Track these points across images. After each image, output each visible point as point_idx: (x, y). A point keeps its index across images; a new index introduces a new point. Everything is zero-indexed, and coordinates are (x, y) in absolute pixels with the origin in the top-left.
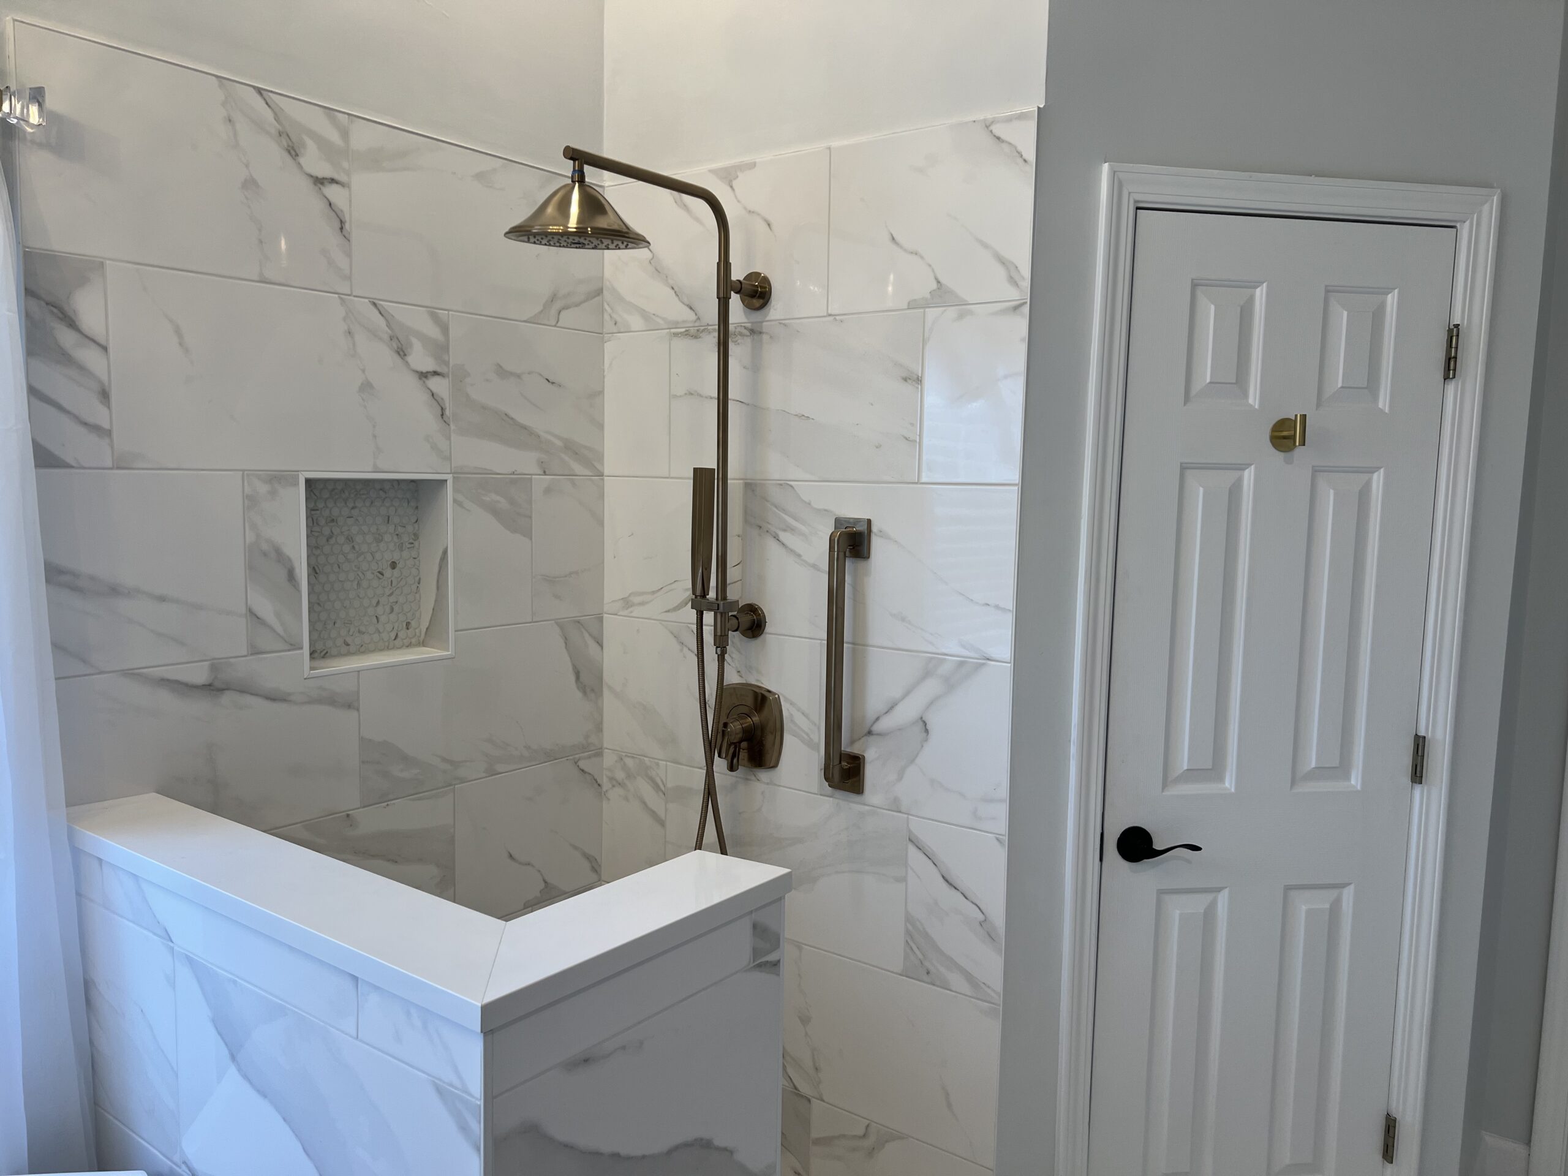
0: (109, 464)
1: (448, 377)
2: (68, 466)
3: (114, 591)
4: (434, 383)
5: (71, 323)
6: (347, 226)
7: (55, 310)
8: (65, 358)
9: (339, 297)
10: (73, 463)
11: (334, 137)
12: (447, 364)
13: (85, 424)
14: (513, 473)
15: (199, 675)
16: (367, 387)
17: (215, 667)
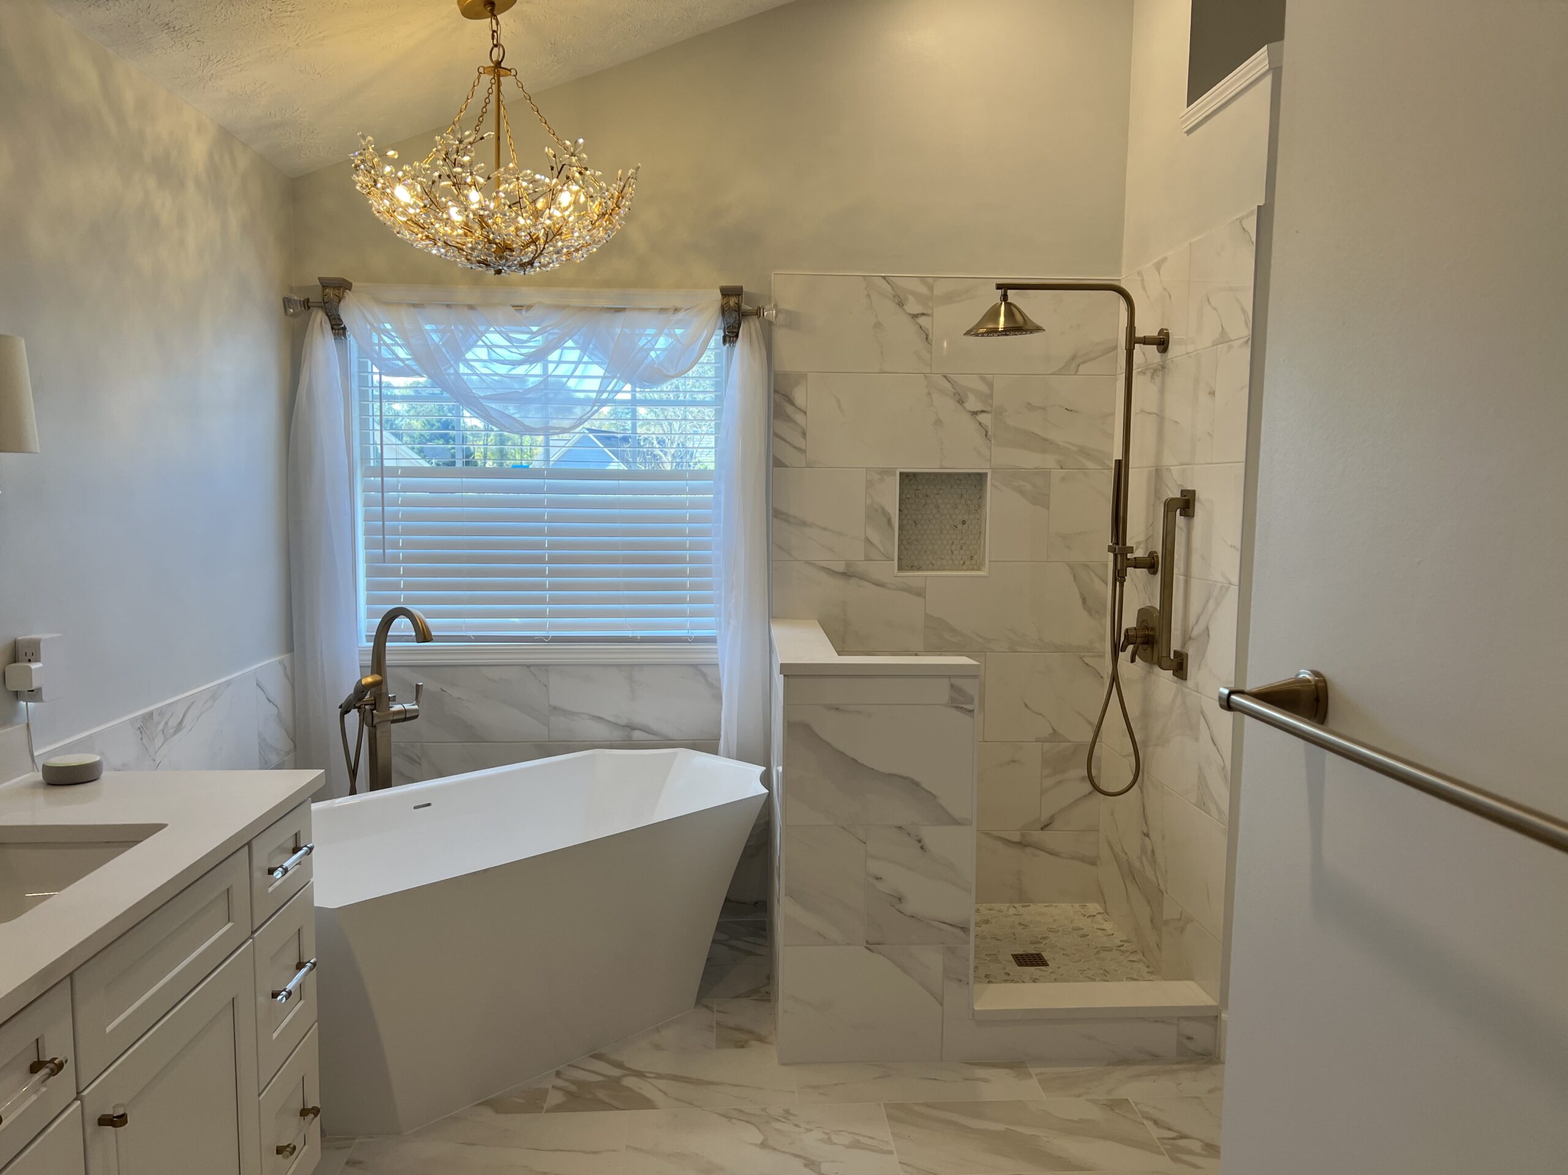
0: (804, 465)
1: (992, 412)
2: (787, 466)
3: (804, 524)
4: (982, 418)
5: (792, 403)
6: (930, 337)
7: (786, 398)
8: (789, 419)
9: (924, 376)
10: (789, 465)
11: (923, 290)
12: (991, 406)
13: (795, 448)
14: (1036, 468)
15: (841, 568)
16: (938, 422)
17: (848, 564)
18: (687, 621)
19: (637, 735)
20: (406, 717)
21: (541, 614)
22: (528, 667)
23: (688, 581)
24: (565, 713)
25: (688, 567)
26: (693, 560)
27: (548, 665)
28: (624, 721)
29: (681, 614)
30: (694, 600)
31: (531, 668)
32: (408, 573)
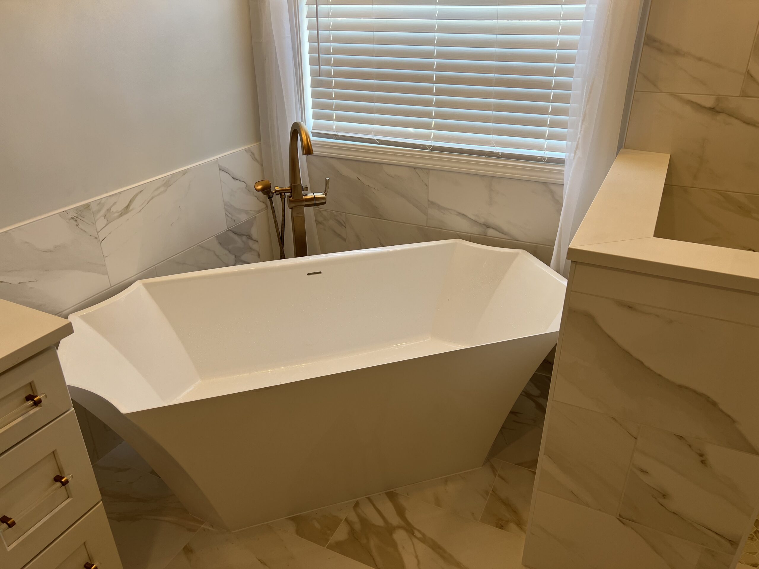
3: (678, 53)
15: (709, 102)
17: (719, 99)
18: (546, 143)
19: (491, 232)
20: (315, 202)
21: (427, 126)
22: (415, 169)
23: (550, 105)
24: (439, 207)
25: (552, 92)
26: (558, 86)
27: (429, 169)
28: (482, 221)
29: (541, 136)
30: (554, 124)
31: (417, 170)
32: (338, 86)
